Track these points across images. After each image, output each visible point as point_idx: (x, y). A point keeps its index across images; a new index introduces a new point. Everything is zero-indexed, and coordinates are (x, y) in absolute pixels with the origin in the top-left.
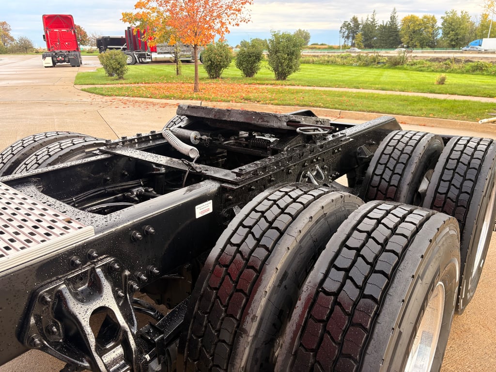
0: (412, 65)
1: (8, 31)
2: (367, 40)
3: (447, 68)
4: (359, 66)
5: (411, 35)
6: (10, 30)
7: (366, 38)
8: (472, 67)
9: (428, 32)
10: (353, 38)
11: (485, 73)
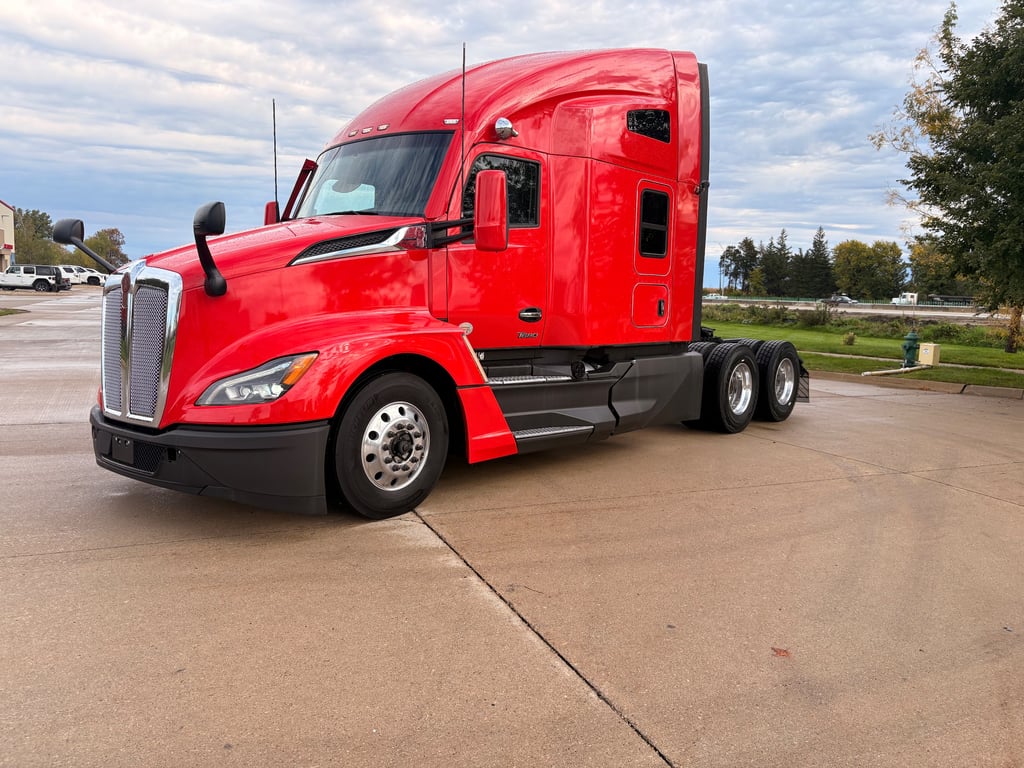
0: (839, 325)
1: (119, 244)
2: (770, 281)
3: (894, 332)
4: (752, 324)
5: (854, 275)
6: (123, 242)
7: (770, 278)
8: (934, 331)
9: (886, 271)
10: (746, 277)
11: (954, 341)
